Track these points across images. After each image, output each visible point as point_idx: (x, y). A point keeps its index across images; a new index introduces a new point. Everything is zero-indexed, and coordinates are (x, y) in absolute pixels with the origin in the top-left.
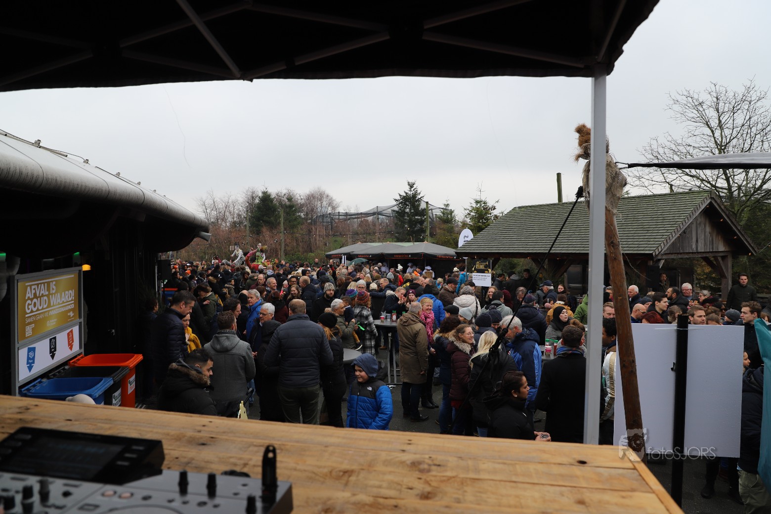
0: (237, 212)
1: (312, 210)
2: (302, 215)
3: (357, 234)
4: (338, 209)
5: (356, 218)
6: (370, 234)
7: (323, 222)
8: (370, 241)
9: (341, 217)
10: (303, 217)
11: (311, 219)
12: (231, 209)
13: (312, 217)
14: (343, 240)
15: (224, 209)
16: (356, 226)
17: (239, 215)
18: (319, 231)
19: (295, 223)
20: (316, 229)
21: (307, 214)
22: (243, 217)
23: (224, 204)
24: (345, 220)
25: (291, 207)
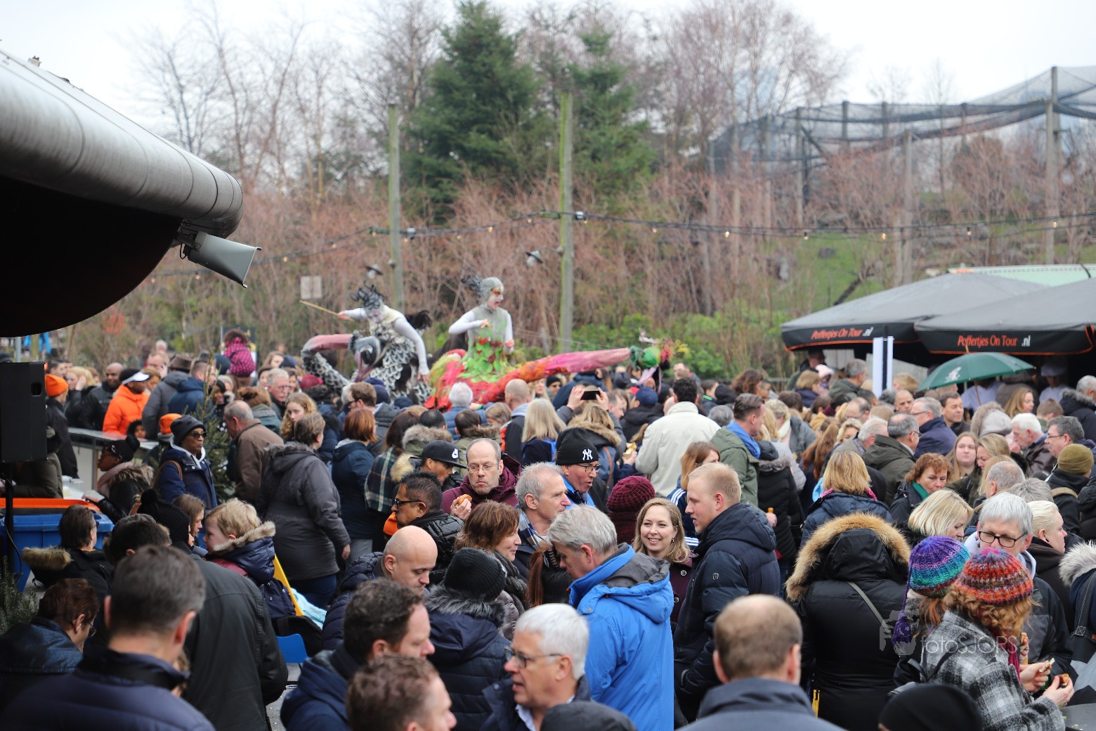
0: (335, 105)
1: (708, 96)
2: (656, 120)
3: (943, 216)
4: (838, 85)
5: (937, 133)
6: (1012, 218)
7: (762, 156)
8: (1013, 252)
9: (854, 130)
10: (660, 128)
11: (701, 139)
12: (307, 91)
13: (705, 133)
14: (868, 248)
15: (273, 89)
16: (929, 170)
17: (345, 124)
18: (742, 209)
19: (623, 163)
20: (730, 197)
21: (681, 117)
22: (362, 130)
23: (270, 67)
24: (882, 143)
25: (600, 80)
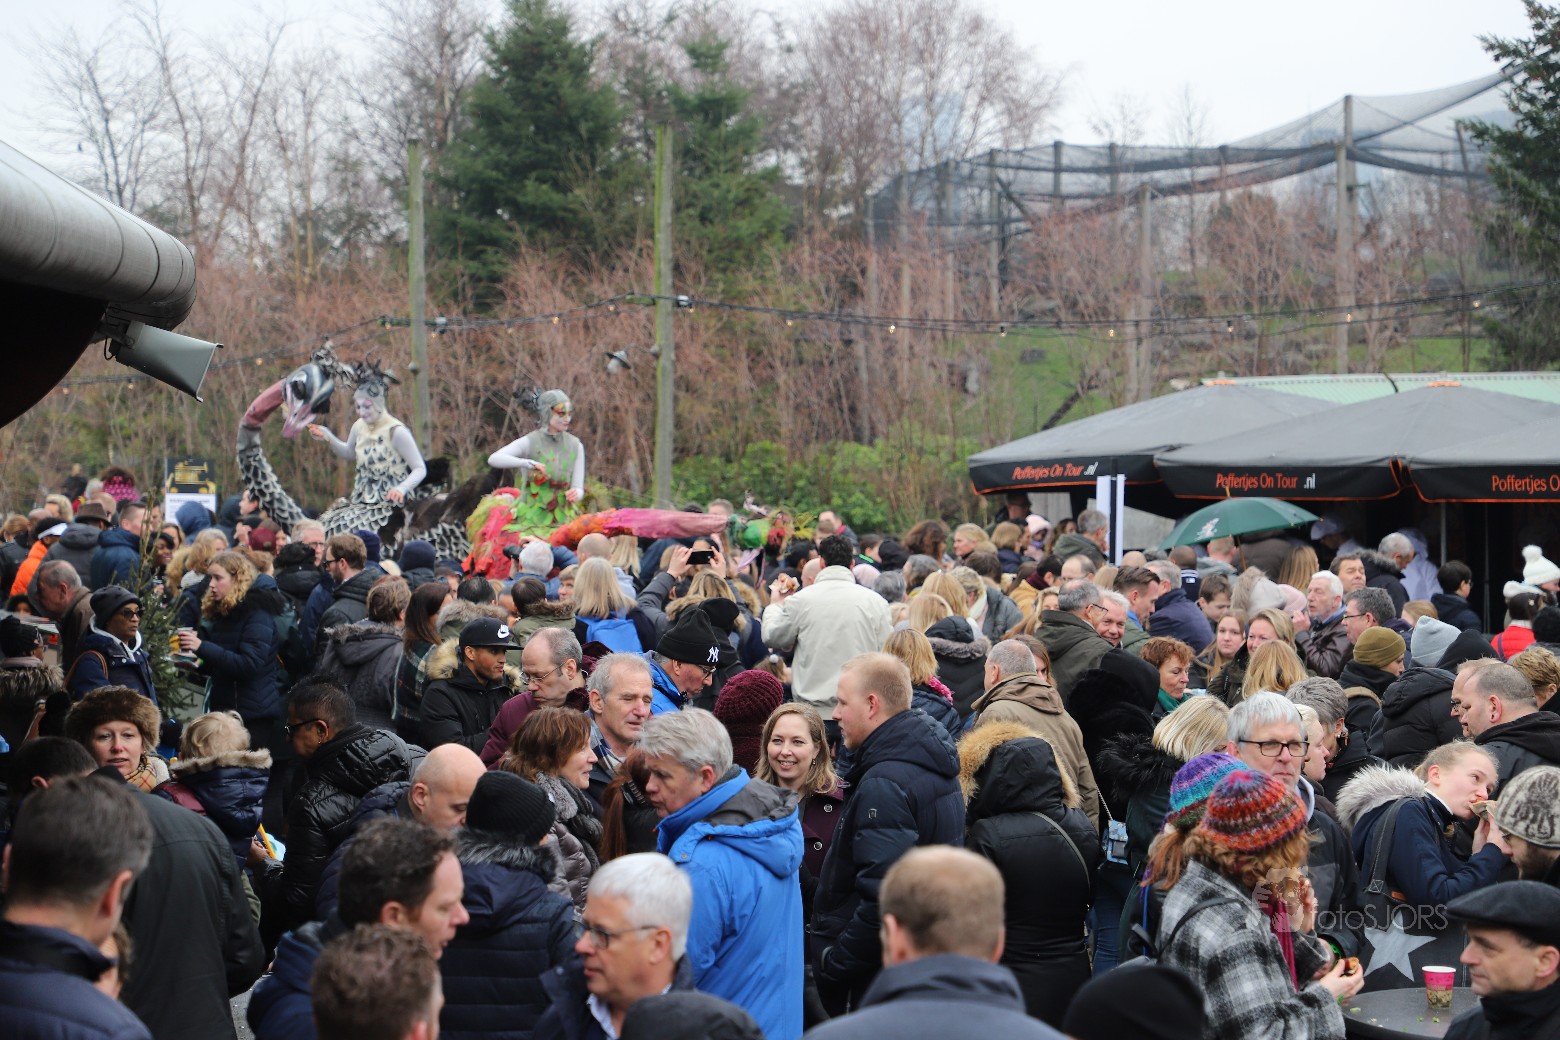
0: (330, 141)
1: (865, 133)
2: (792, 166)
3: (1194, 305)
4: (1049, 119)
5: (1186, 188)
6: (1290, 309)
7: (942, 218)
8: (1291, 356)
9: (1070, 183)
10: (798, 178)
11: (855, 193)
12: (291, 120)
13: (861, 185)
14: (1089, 349)
15: (241, 117)
16: (1175, 240)
17: (346, 167)
18: (915, 292)
19: (745, 226)
20: (897, 276)
21: (827, 162)
22: (370, 176)
23: (236, 84)
24: (1110, 202)
25: (712, 108)
